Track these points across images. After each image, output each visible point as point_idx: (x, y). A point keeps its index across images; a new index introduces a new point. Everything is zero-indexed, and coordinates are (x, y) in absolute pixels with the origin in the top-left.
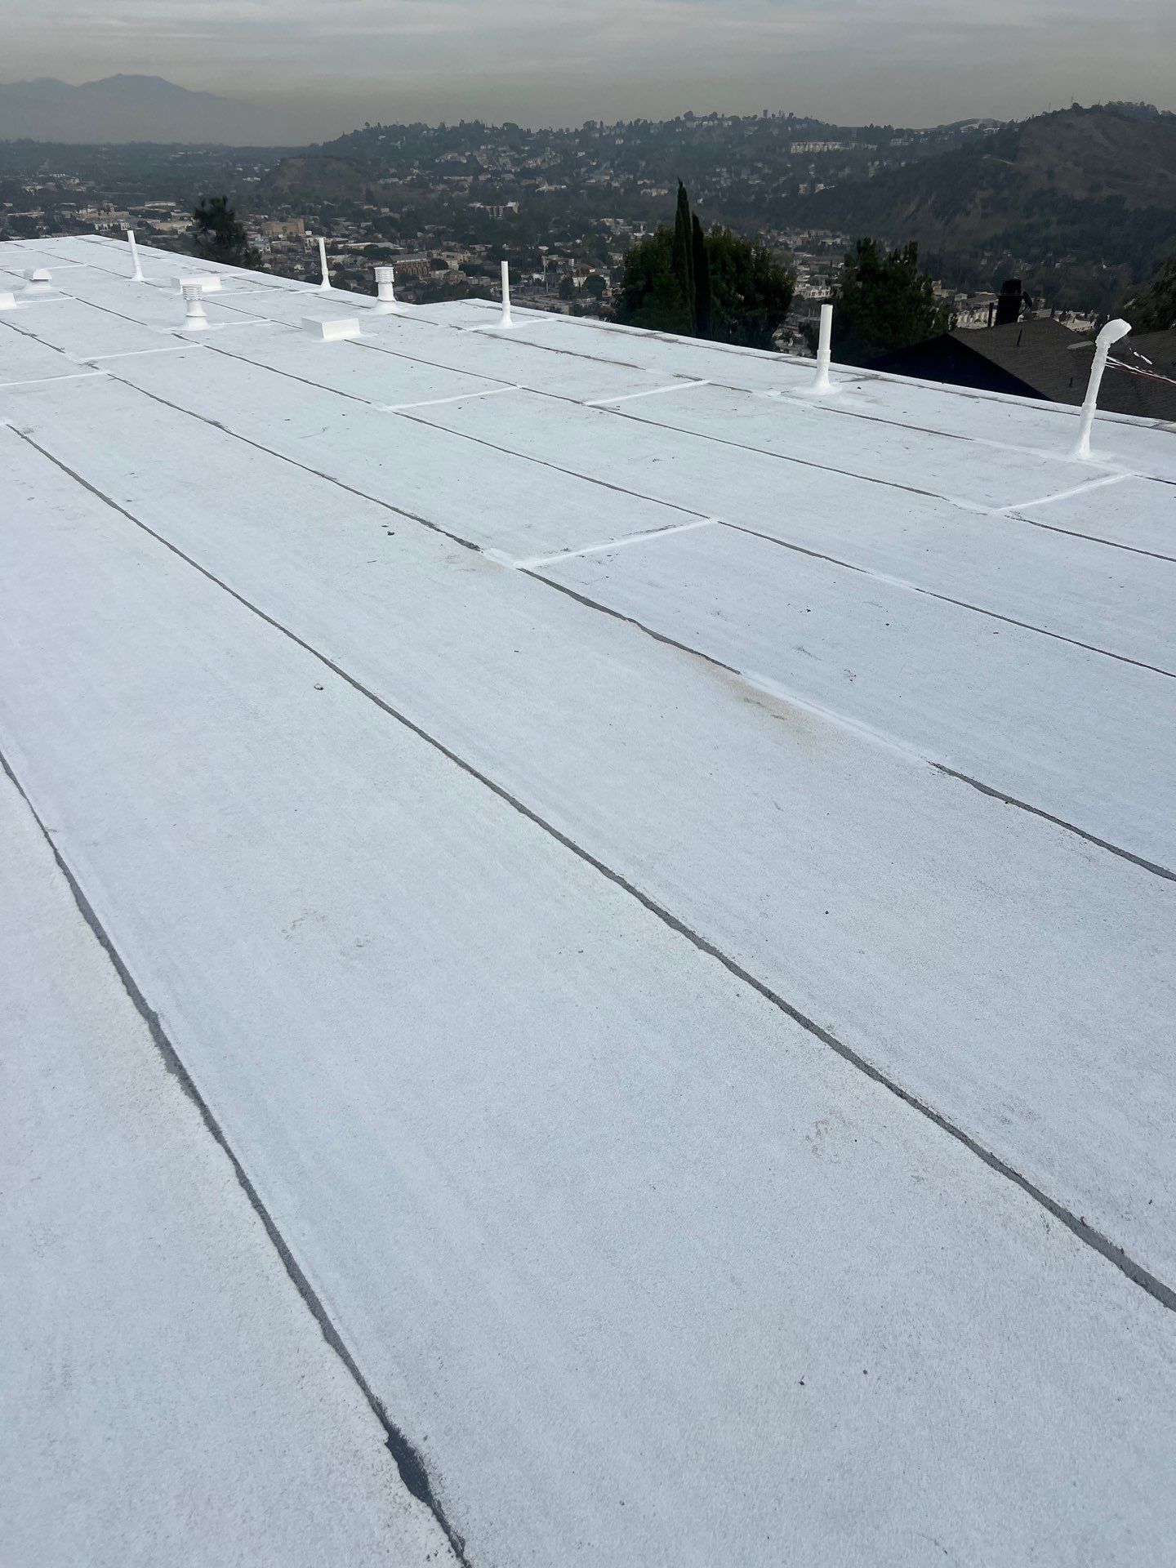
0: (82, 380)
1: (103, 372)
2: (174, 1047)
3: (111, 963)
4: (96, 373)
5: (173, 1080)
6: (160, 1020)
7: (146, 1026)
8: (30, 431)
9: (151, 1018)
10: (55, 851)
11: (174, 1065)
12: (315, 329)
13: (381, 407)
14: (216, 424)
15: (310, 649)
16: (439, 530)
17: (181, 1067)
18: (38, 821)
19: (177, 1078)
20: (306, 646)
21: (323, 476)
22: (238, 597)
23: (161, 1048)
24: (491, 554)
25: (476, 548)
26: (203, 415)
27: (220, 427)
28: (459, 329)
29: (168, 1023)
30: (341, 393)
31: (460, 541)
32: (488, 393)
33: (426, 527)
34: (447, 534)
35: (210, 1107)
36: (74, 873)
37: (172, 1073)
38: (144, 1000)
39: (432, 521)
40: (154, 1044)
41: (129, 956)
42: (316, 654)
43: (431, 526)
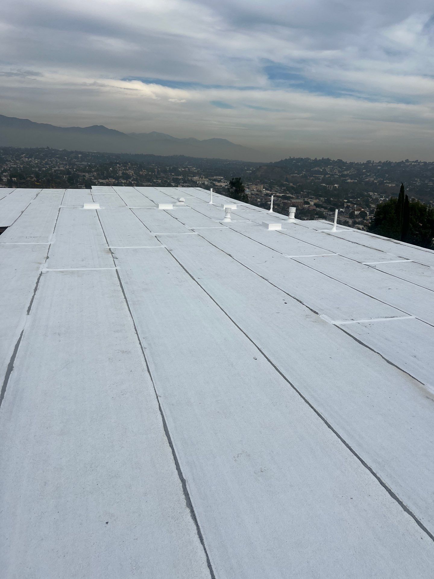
0: (189, 235)
1: (196, 233)
2: (190, 496)
3: (172, 455)
4: (194, 233)
5: (188, 510)
6: (186, 483)
7: (181, 485)
8: (171, 250)
9: (183, 481)
10: (159, 404)
11: (189, 505)
12: (266, 226)
13: (286, 256)
14: (230, 255)
15: (253, 343)
16: (303, 304)
17: (192, 506)
18: (155, 391)
19: (190, 510)
20: (252, 341)
21: (264, 278)
22: (231, 319)
23: (185, 496)
24: (323, 317)
25: (317, 313)
26: (226, 252)
27: (231, 256)
28: (316, 230)
29: (189, 485)
30: (273, 249)
31: (311, 310)
32: (325, 255)
33: (299, 302)
34: (307, 306)
35: (200, 527)
36: (164, 415)
37: (188, 508)
38: (182, 473)
39: (302, 301)
40: (183, 493)
41: (179, 454)
42: (255, 345)
43: (301, 302)
